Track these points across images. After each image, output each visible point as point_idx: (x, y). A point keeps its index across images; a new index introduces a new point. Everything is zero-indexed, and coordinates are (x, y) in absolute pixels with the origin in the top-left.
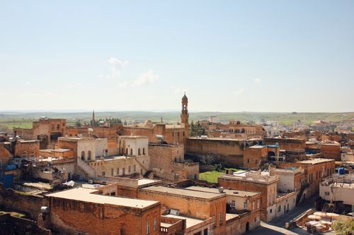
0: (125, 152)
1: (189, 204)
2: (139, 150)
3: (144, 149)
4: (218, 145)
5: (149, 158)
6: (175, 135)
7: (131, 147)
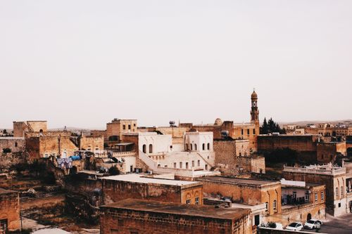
0: (190, 148)
1: (241, 191)
2: (203, 145)
3: (208, 144)
4: (291, 141)
5: (214, 154)
6: (245, 133)
7: (195, 143)
